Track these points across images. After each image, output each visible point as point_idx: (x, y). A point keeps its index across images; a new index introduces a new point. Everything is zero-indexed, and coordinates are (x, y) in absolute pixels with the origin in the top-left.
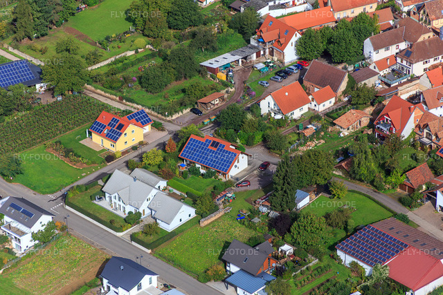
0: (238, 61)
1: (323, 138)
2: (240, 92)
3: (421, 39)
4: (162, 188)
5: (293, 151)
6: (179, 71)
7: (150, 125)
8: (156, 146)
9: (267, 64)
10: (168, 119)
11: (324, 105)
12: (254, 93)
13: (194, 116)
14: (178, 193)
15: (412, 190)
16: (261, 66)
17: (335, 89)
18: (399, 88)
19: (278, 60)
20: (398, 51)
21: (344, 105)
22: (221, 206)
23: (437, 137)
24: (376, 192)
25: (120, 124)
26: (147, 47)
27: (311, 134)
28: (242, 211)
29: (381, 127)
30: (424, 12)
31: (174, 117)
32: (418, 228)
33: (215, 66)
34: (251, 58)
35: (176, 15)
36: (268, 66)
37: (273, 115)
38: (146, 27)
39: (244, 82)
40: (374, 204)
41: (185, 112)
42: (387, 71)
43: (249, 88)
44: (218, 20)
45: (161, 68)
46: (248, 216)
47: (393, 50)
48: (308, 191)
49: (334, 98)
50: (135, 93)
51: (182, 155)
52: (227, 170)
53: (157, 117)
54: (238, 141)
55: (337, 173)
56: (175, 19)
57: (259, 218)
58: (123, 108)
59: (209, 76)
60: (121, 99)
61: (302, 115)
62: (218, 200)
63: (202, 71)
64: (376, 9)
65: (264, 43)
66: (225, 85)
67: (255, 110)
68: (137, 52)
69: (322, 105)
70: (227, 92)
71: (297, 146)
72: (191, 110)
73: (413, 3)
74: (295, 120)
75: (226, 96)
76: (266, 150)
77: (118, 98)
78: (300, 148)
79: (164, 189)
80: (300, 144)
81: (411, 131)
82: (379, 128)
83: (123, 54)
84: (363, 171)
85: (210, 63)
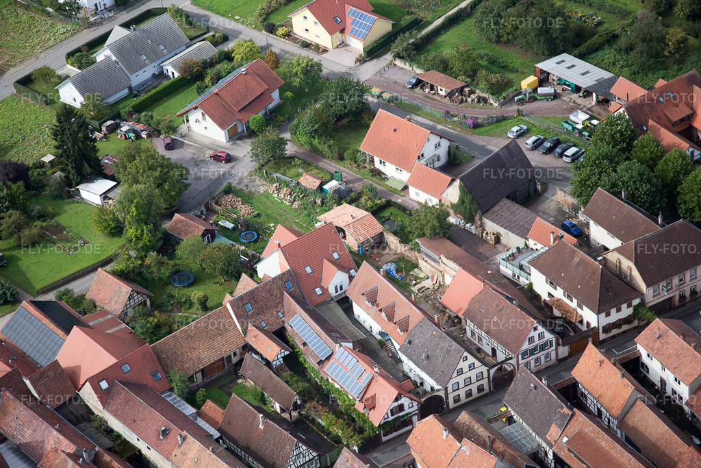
7: (361, 43)
85: (563, 61)
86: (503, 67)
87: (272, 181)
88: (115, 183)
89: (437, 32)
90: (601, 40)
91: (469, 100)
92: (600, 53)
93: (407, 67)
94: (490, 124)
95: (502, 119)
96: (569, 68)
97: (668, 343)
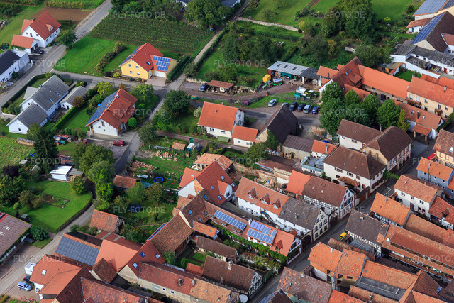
11: (239, 142)
27: (178, 148)
61: (219, 137)
78: (158, 152)
80: (163, 150)
85: (280, 65)
86: (246, 73)
87: (155, 150)
88: (71, 167)
89: (202, 62)
90: (291, 52)
91: (238, 92)
92: (293, 58)
93: (196, 81)
94: (256, 101)
95: (260, 98)
96: (285, 67)
97: (411, 185)
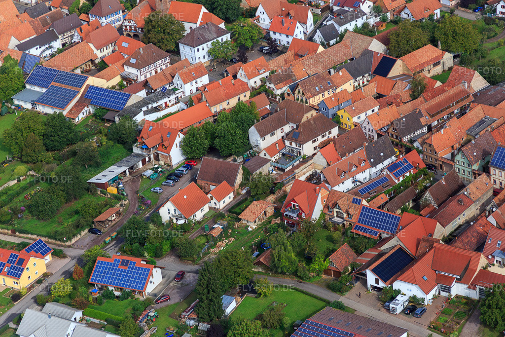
0: (125, 172)
1: (231, 236)
2: (135, 202)
3: (304, 120)
4: (78, 319)
5: (206, 254)
6: (67, 193)
7: (50, 254)
8: (62, 274)
9: (155, 170)
10: (67, 244)
11: (224, 202)
12: (149, 201)
13: (93, 236)
14: (97, 321)
15: (338, 274)
16: (149, 173)
17: (231, 182)
18: (296, 171)
19: (165, 164)
20: (283, 134)
21: (243, 198)
22: (146, 328)
23: (348, 214)
24: (301, 282)
25: (20, 259)
26: (28, 173)
27: (219, 233)
28: (169, 329)
29: (290, 214)
30: (299, 92)
31: (73, 241)
32: (356, 313)
33: (104, 181)
34: (137, 167)
35: (51, 136)
36: (156, 172)
37: (175, 221)
38: (24, 153)
39: (137, 192)
40: (303, 296)
41: (83, 233)
42: (278, 156)
43: (143, 197)
44: (95, 134)
45: (49, 193)
46: (176, 332)
47: (279, 134)
48: (232, 295)
49: (233, 193)
50: (26, 223)
51: (92, 280)
52: (142, 288)
53: (55, 244)
54: (146, 254)
55: (256, 270)
56: (52, 141)
57: (188, 333)
58: (18, 241)
59: (99, 193)
60: (14, 232)
61: (204, 216)
62: (141, 322)
63: (92, 189)
64: (250, 97)
65: (147, 149)
66: (118, 198)
67: (155, 219)
68: (19, 181)
69: (222, 202)
70: (122, 205)
71: (208, 249)
72: (89, 231)
73: (285, 85)
74: (199, 222)
75: (121, 210)
76: (177, 259)
77: (10, 232)
78: (211, 250)
79: (81, 320)
80: (211, 247)
81: (320, 213)
82: (287, 215)
83: (6, 185)
84: (285, 263)
